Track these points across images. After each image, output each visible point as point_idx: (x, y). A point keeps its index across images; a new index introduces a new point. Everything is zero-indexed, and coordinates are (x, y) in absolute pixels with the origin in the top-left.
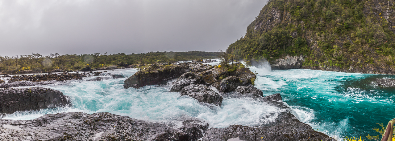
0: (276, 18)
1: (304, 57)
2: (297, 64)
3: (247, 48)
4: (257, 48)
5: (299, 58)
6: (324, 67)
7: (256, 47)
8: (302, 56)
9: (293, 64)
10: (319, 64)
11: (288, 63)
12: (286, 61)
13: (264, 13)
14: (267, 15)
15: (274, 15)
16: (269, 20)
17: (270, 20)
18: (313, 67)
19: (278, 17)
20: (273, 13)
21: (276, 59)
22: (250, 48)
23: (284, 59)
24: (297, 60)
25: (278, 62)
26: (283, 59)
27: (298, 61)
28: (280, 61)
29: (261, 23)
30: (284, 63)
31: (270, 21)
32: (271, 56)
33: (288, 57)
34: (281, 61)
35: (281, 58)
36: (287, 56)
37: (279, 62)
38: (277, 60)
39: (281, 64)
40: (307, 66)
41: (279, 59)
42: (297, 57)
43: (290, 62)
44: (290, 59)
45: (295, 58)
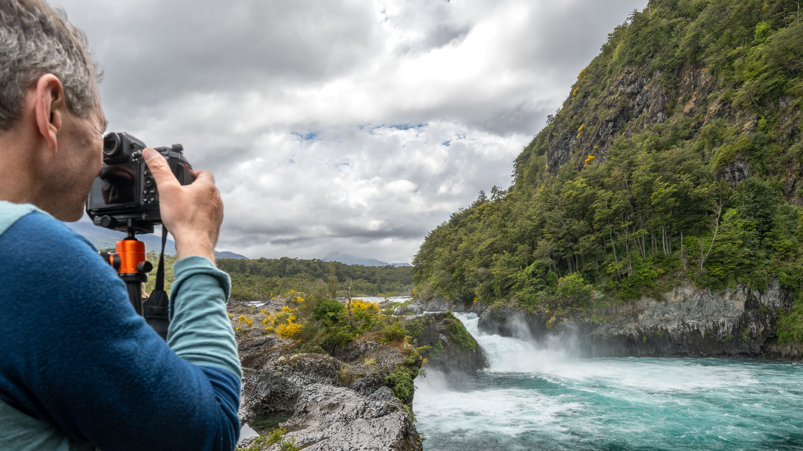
5: (756, 293)
9: (716, 329)
11: (690, 322)
12: (679, 308)
21: (625, 300)
23: (667, 301)
24: (739, 305)
25: (635, 314)
26: (658, 299)
28: (642, 311)
30: (668, 321)
33: (685, 291)
34: (646, 312)
35: (648, 296)
37: (641, 317)
38: (626, 306)
39: (649, 324)
41: (638, 302)
42: (741, 291)
43: (698, 316)
44: (700, 301)
45: (728, 295)
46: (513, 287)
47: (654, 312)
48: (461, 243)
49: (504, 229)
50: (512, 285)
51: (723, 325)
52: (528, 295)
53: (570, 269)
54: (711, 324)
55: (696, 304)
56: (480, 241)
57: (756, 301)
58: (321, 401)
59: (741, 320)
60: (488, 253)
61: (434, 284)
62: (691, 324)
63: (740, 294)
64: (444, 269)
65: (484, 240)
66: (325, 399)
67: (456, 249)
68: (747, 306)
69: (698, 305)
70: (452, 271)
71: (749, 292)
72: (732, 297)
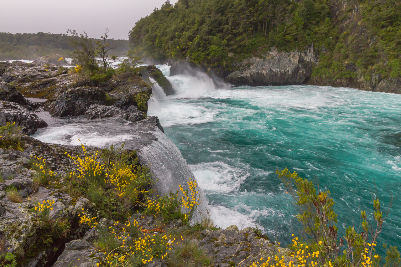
1: (317, 53)
2: (298, 71)
3: (176, 30)
4: (198, 30)
5: (303, 55)
6: (370, 81)
7: (195, 27)
8: (312, 50)
9: (285, 72)
10: (359, 71)
12: (269, 63)
18: (339, 80)
21: (244, 58)
22: (183, 30)
23: (264, 59)
24: (296, 61)
25: (249, 66)
26: (261, 57)
27: (300, 65)
28: (252, 64)
30: (263, 69)
32: (231, 51)
33: (273, 53)
34: (254, 65)
35: (256, 56)
36: (270, 50)
37: (252, 67)
38: (245, 62)
39: (255, 71)
40: (323, 76)
41: (251, 60)
42: (297, 54)
43: (277, 66)
44: (279, 59)
45: (292, 55)
47: (258, 65)
51: (288, 71)
54: (283, 70)
55: (277, 60)
57: (303, 59)
58: (100, 114)
59: (296, 68)
62: (274, 71)
63: (296, 56)
64: (148, 41)
66: (103, 113)
68: (299, 62)
69: (278, 60)
71: (300, 54)
72: (293, 57)
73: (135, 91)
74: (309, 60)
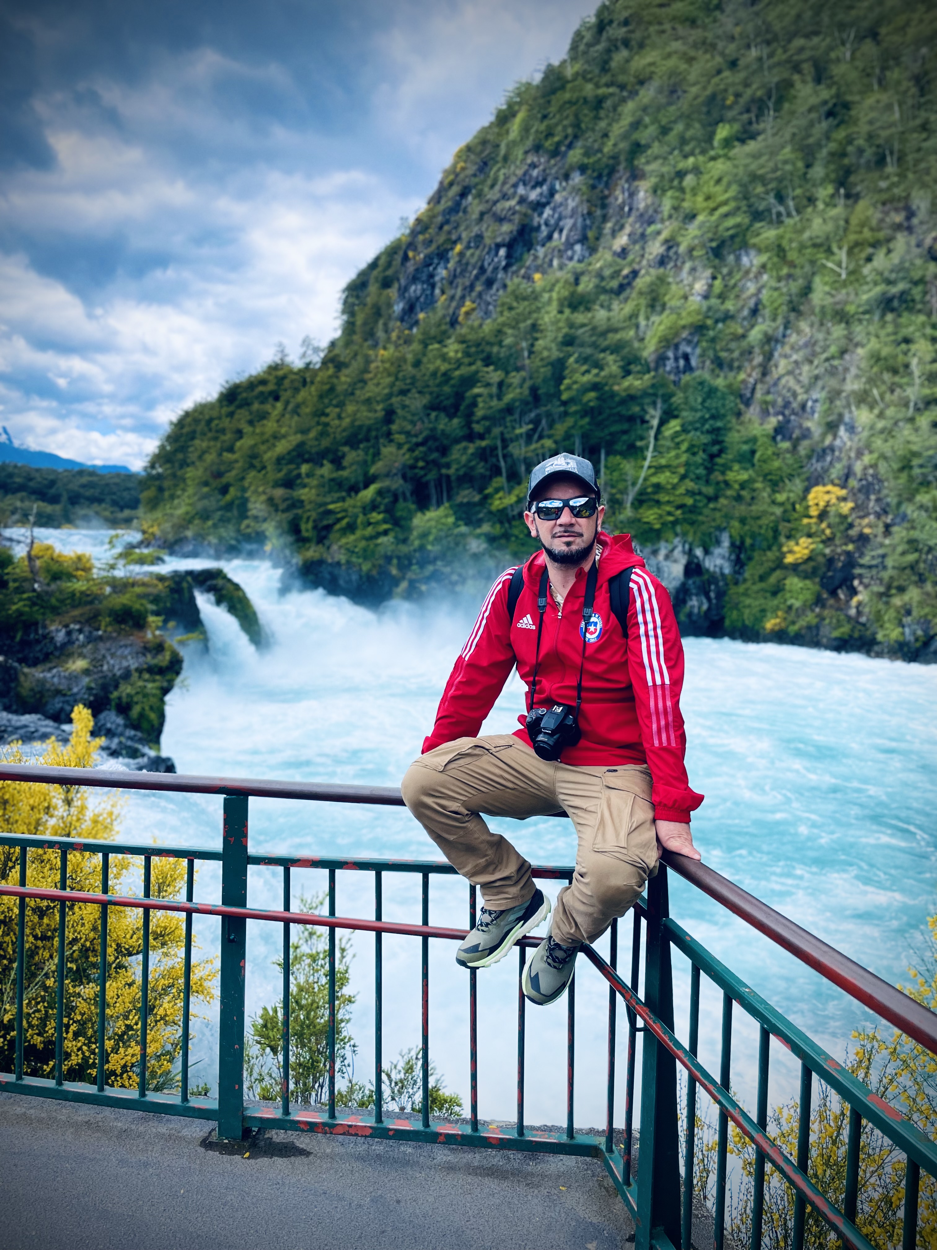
0: (550, 237)
2: (684, 602)
5: (699, 552)
8: (726, 540)
13: (463, 194)
14: (482, 207)
15: (539, 206)
16: (498, 246)
17: (502, 252)
19: (568, 223)
20: (533, 195)
24: (677, 570)
27: (691, 584)
29: (442, 272)
31: (508, 256)
42: (680, 549)
45: (663, 553)
46: (338, 527)
48: (241, 437)
49: (323, 419)
50: (335, 524)
52: (363, 544)
53: (434, 501)
56: (276, 437)
57: (698, 563)
59: (678, 593)
60: (290, 462)
61: (187, 513)
63: (678, 553)
64: (206, 484)
65: (284, 437)
67: (231, 450)
68: (687, 572)
70: (224, 490)
71: (691, 550)
72: (667, 557)
73: (125, 664)
74: (717, 570)
